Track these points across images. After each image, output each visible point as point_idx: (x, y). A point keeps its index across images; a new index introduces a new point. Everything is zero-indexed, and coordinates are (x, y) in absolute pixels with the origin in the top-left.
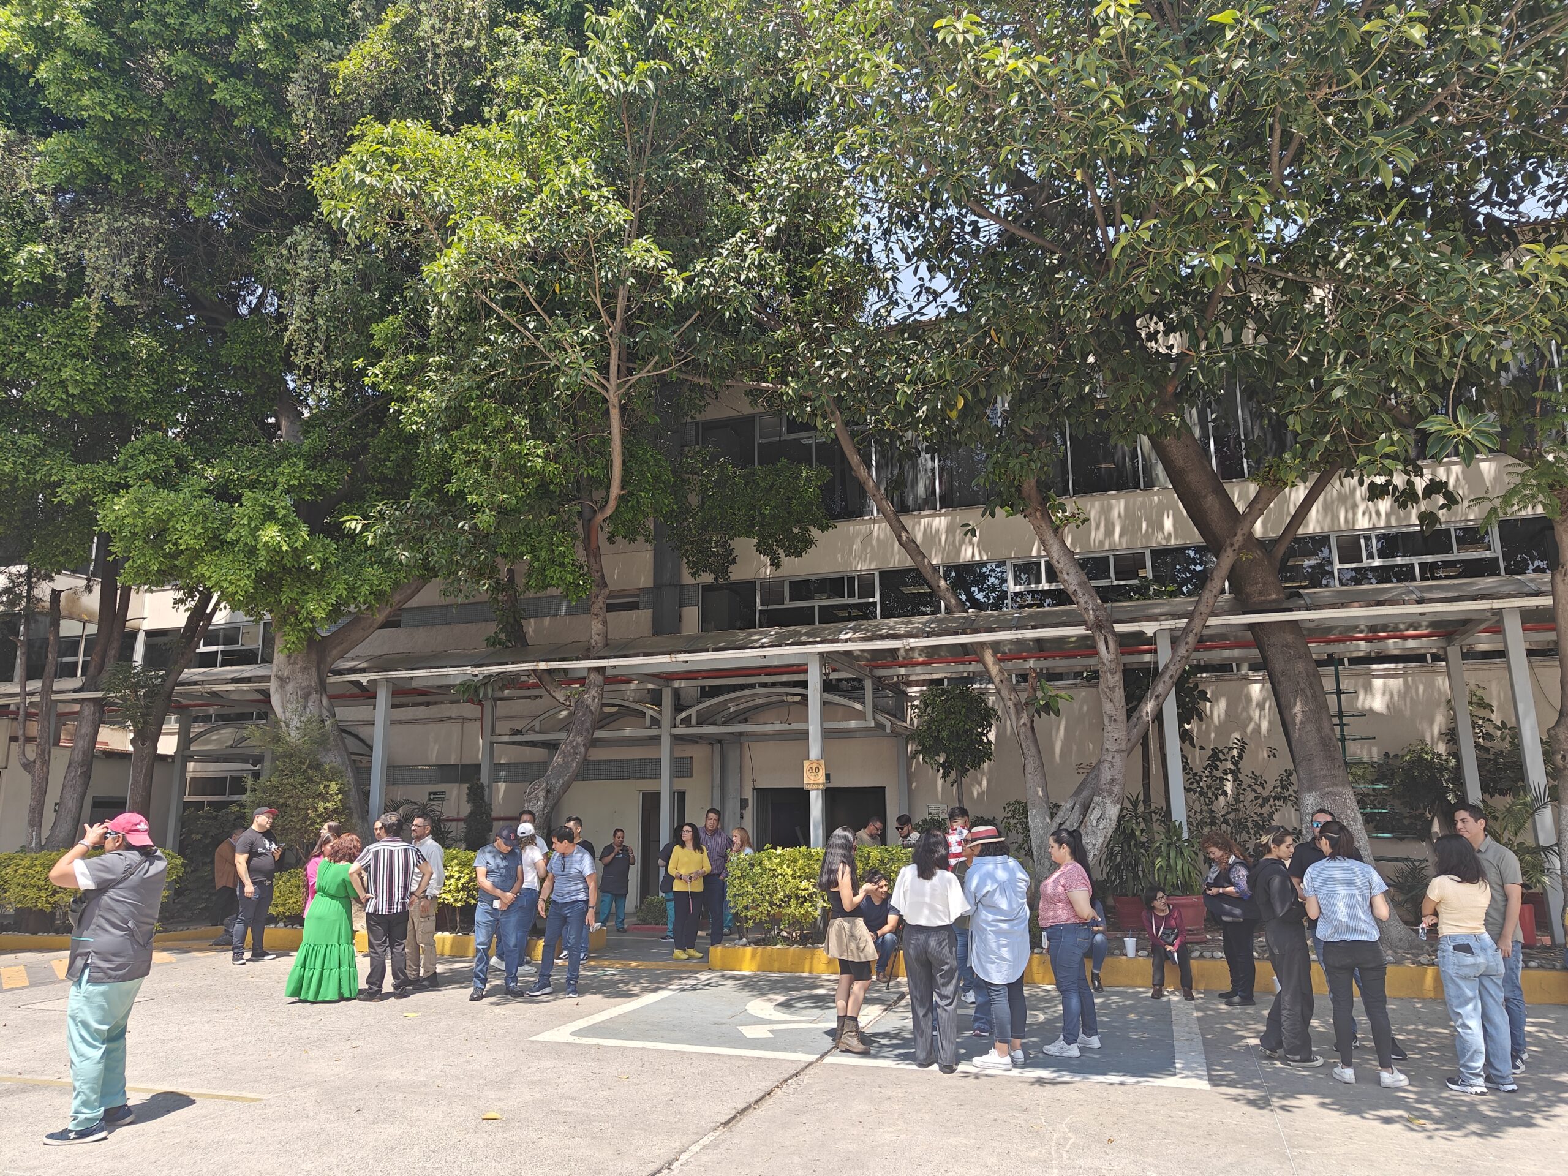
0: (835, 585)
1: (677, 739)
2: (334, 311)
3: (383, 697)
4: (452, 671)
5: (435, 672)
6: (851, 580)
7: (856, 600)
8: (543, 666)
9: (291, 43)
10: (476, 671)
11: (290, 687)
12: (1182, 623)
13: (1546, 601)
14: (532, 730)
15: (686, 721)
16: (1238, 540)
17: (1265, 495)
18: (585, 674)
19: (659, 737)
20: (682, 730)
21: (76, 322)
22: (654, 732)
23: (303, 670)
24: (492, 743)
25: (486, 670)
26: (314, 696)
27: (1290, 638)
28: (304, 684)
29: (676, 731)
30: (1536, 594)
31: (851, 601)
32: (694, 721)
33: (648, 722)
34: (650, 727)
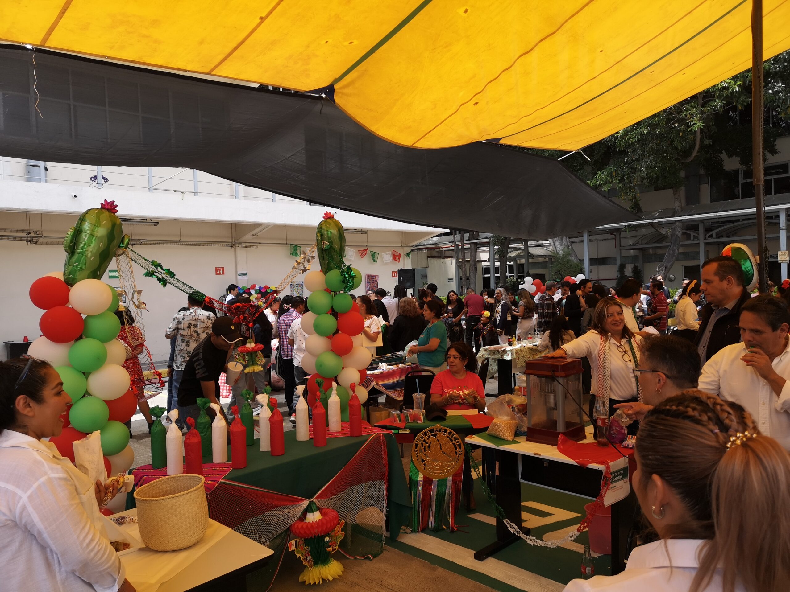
1: (706, 244)
14: (637, 244)
15: (711, 236)
19: (699, 243)
20: (710, 240)
22: (696, 241)
24: (620, 250)
29: (706, 241)
32: (714, 236)
33: (692, 238)
34: (693, 240)
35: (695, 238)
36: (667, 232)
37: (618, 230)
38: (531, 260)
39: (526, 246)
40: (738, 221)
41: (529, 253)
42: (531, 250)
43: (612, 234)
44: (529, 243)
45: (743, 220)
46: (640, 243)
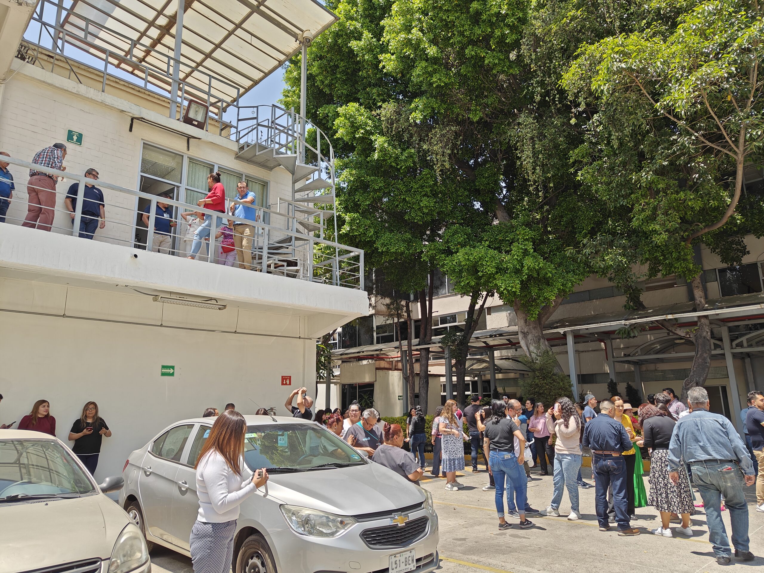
2: (545, 150)
3: (570, 340)
4: (613, 323)
5: (603, 324)
8: (670, 317)
9: (518, 27)
10: (627, 322)
11: (530, 337)
18: (696, 319)
19: (724, 354)
21: (425, 180)
23: (534, 328)
24: (614, 362)
25: (633, 321)
26: (542, 340)
28: (536, 335)
29: (734, 351)
32: (745, 344)
35: (716, 346)
36: (687, 333)
37: (608, 335)
38: (497, 376)
39: (492, 357)
42: (497, 363)
43: (601, 340)
46: (640, 353)
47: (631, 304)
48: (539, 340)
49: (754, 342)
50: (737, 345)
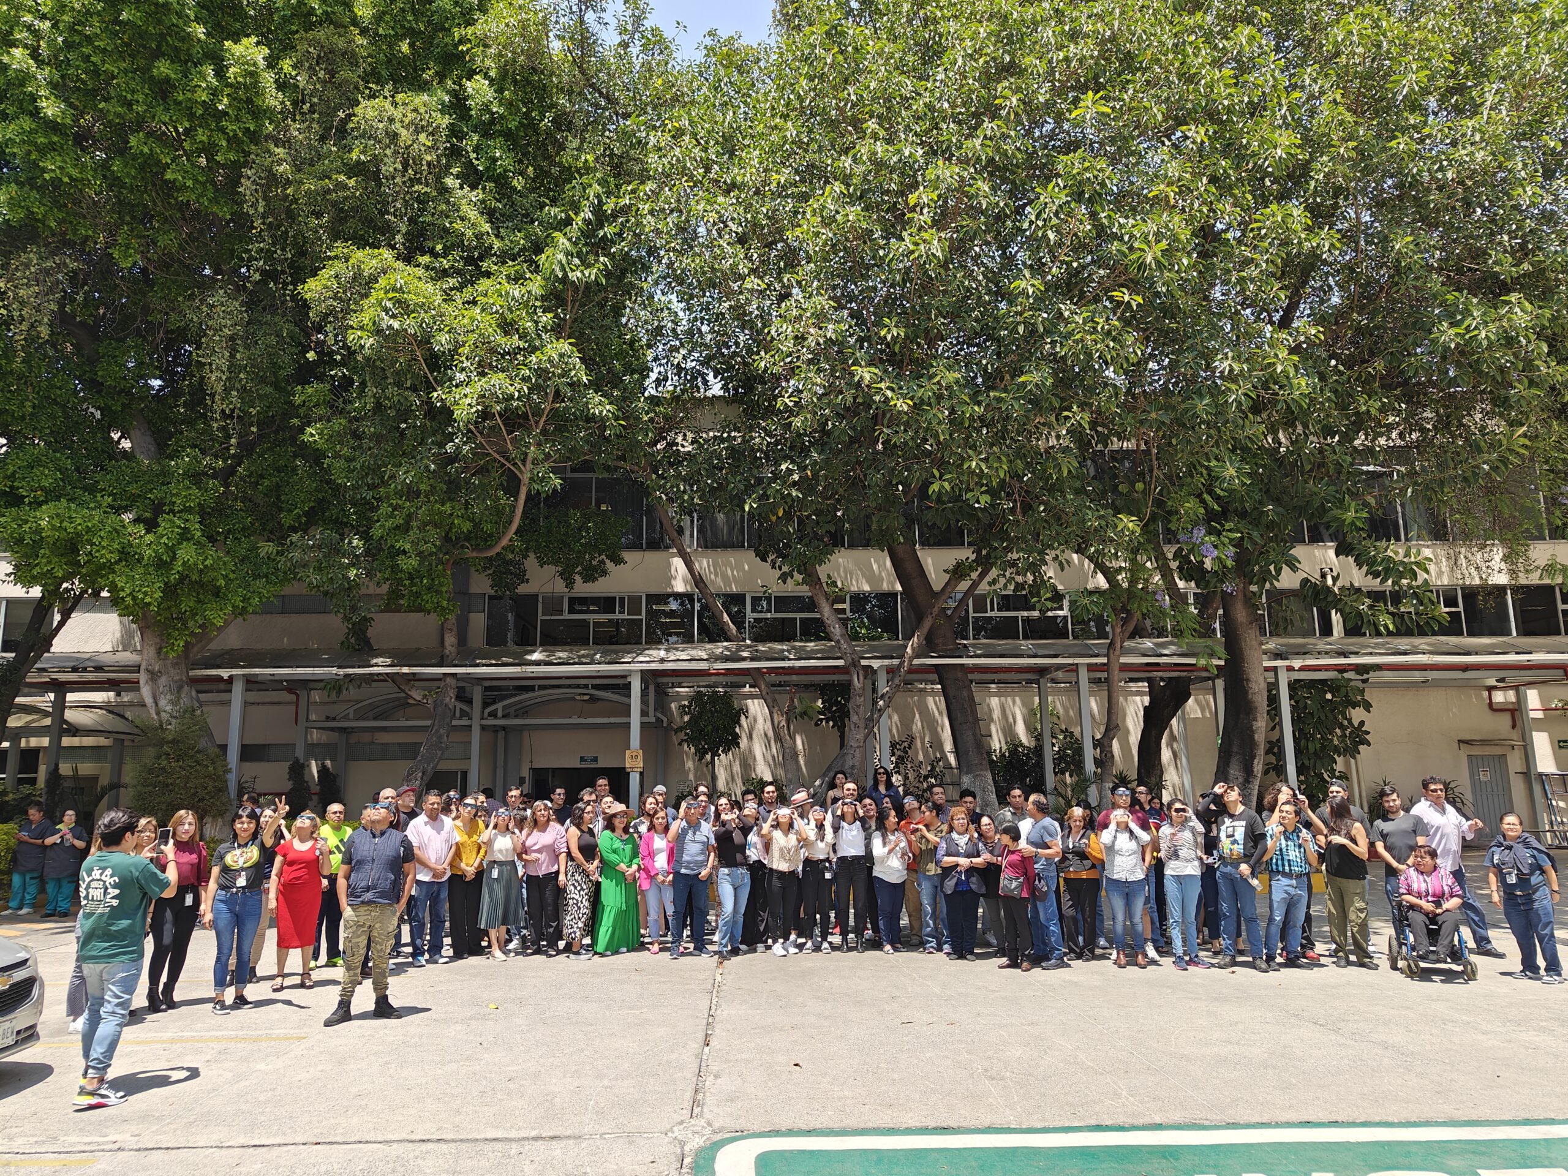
0: (608, 604)
3: (238, 688)
4: (318, 671)
5: (299, 670)
6: (622, 599)
7: (625, 616)
8: (405, 670)
9: (242, 143)
10: (342, 672)
11: (163, 681)
12: (896, 662)
13: (1104, 660)
15: (493, 714)
16: (936, 610)
17: (953, 582)
19: (470, 726)
20: (491, 721)
22: (464, 722)
23: (175, 665)
24: (306, 728)
25: (350, 671)
27: (959, 674)
28: (177, 678)
29: (484, 722)
30: (1097, 656)
31: (621, 616)
32: (500, 714)
33: (458, 714)
34: (460, 718)
35: (464, 714)
36: (425, 696)
37: (306, 684)
38: (66, 741)
39: (60, 705)
40: (531, 688)
41: (66, 722)
42: (69, 715)
43: (290, 691)
44: (71, 697)
45: (541, 687)
46: (351, 716)
47: (353, 640)
48: (180, 688)
49: (512, 711)
50: (491, 714)
